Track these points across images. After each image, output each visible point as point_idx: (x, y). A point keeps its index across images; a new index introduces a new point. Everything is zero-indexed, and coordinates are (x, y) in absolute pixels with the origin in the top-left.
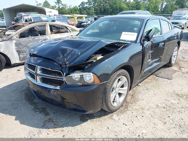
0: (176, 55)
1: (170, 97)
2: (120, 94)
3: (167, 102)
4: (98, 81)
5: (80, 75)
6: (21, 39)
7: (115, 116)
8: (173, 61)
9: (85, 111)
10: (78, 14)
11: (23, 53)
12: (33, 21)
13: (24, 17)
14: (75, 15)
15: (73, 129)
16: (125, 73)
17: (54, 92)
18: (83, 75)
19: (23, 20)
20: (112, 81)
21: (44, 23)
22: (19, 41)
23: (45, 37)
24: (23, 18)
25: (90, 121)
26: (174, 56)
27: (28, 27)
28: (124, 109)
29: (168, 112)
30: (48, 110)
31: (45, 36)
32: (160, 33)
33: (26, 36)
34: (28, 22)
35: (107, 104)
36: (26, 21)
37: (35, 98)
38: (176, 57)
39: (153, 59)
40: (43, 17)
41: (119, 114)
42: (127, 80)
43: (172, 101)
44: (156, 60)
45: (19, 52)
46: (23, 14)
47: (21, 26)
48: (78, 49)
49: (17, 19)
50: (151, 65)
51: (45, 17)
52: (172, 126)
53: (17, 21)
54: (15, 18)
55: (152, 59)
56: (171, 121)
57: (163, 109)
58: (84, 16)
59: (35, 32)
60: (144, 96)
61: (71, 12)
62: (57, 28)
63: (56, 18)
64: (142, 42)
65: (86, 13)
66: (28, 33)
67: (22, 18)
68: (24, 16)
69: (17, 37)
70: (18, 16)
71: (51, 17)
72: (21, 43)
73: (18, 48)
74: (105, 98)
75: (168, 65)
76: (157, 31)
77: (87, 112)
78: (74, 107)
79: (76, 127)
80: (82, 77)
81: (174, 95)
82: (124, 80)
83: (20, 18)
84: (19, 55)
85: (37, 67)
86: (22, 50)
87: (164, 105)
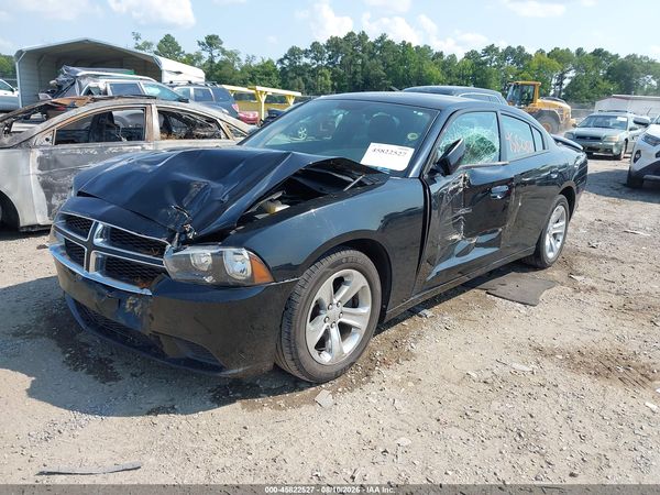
0: (560, 233)
1: (512, 356)
2: (345, 329)
3: (500, 366)
4: (264, 277)
5: (212, 254)
6: (60, 147)
7: (324, 395)
8: (551, 250)
9: (220, 369)
10: (274, 87)
11: (61, 191)
12: (110, 93)
13: (83, 82)
14: (259, 88)
15: (184, 422)
16: (359, 261)
17: (134, 305)
18: (221, 254)
19: (77, 92)
20: (312, 281)
21: (142, 101)
22: (54, 152)
23: (139, 147)
24: (80, 83)
25: (243, 404)
26: (555, 235)
27: (85, 110)
28: (358, 378)
29: (492, 395)
30: (118, 367)
31: (141, 142)
32: (496, 154)
33: (81, 139)
34: (90, 97)
35: (297, 353)
36: (89, 92)
37: (80, 330)
38: (561, 238)
39: (473, 235)
40: (146, 85)
41: (340, 390)
42: (367, 284)
43: (514, 365)
44: (484, 239)
45: (48, 188)
46: (82, 72)
47: (65, 106)
48: (224, 183)
49: (60, 87)
50: (465, 252)
51: (153, 86)
52: (493, 432)
53: (58, 91)
54: (52, 82)
55: (468, 234)
56: (495, 419)
57: (482, 385)
58: (293, 94)
59: (113, 132)
60: (432, 347)
61: (251, 80)
62: (187, 122)
63: (192, 92)
64: (426, 176)
65: (303, 85)
66: (88, 130)
67: (77, 85)
68: (84, 77)
69: (47, 140)
70: (61, 78)
71: (175, 89)
72: (60, 159)
73: (48, 175)
74: (289, 333)
75: (533, 261)
76: (484, 147)
77: (229, 369)
78: (190, 355)
79: (196, 416)
80: (218, 259)
81: (527, 350)
82: (357, 282)
83: (69, 84)
84: (49, 197)
85: (97, 224)
86: (61, 181)
87: (488, 375)
